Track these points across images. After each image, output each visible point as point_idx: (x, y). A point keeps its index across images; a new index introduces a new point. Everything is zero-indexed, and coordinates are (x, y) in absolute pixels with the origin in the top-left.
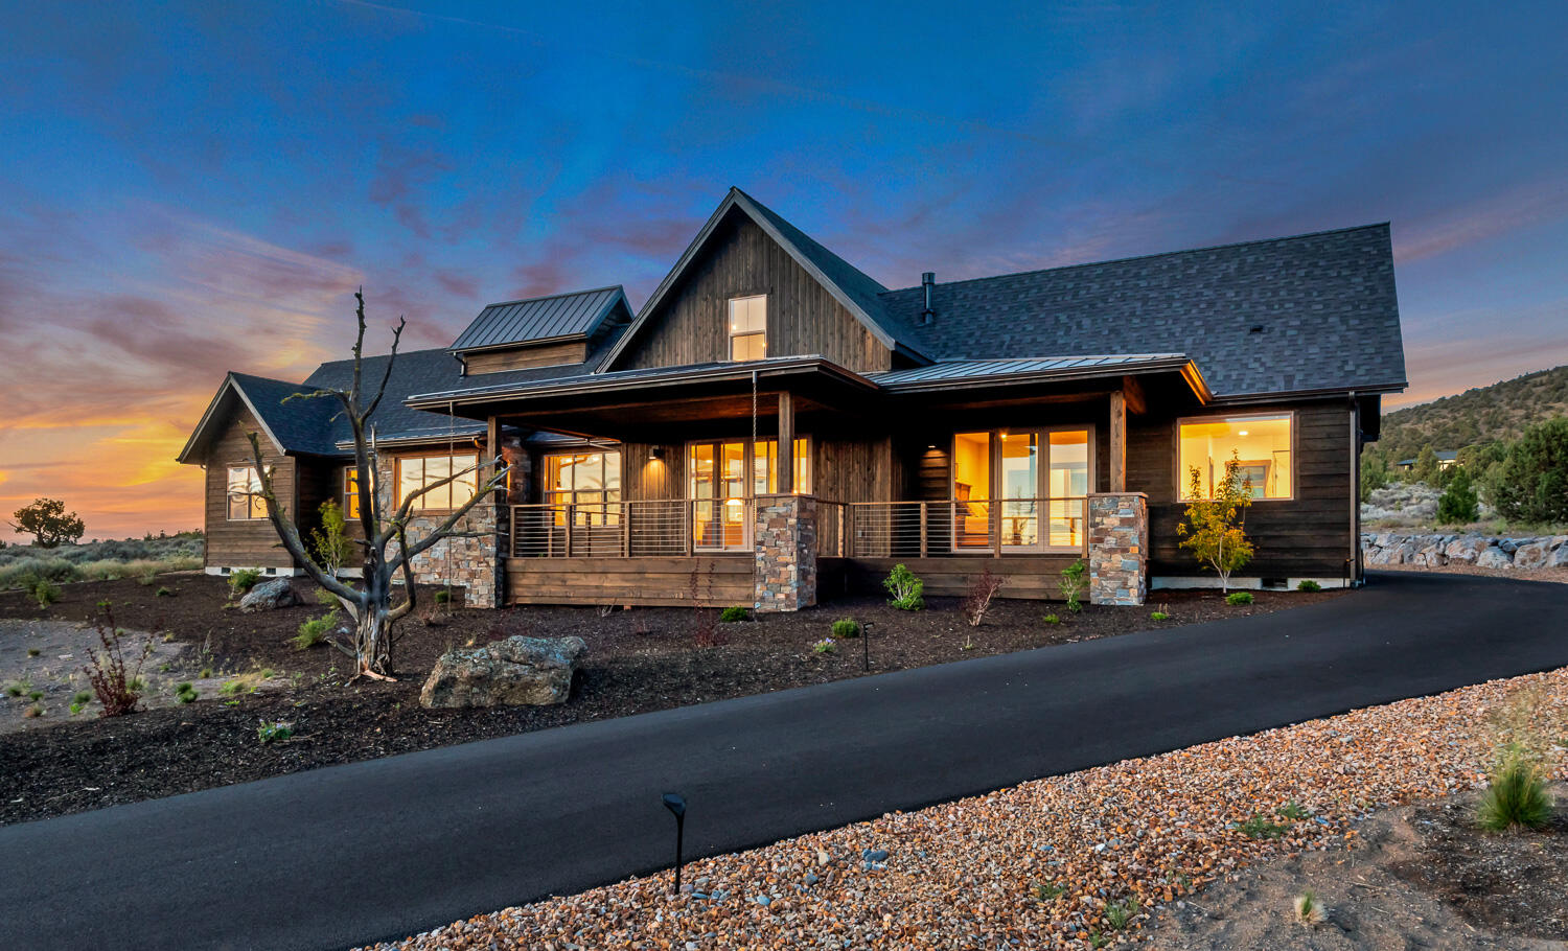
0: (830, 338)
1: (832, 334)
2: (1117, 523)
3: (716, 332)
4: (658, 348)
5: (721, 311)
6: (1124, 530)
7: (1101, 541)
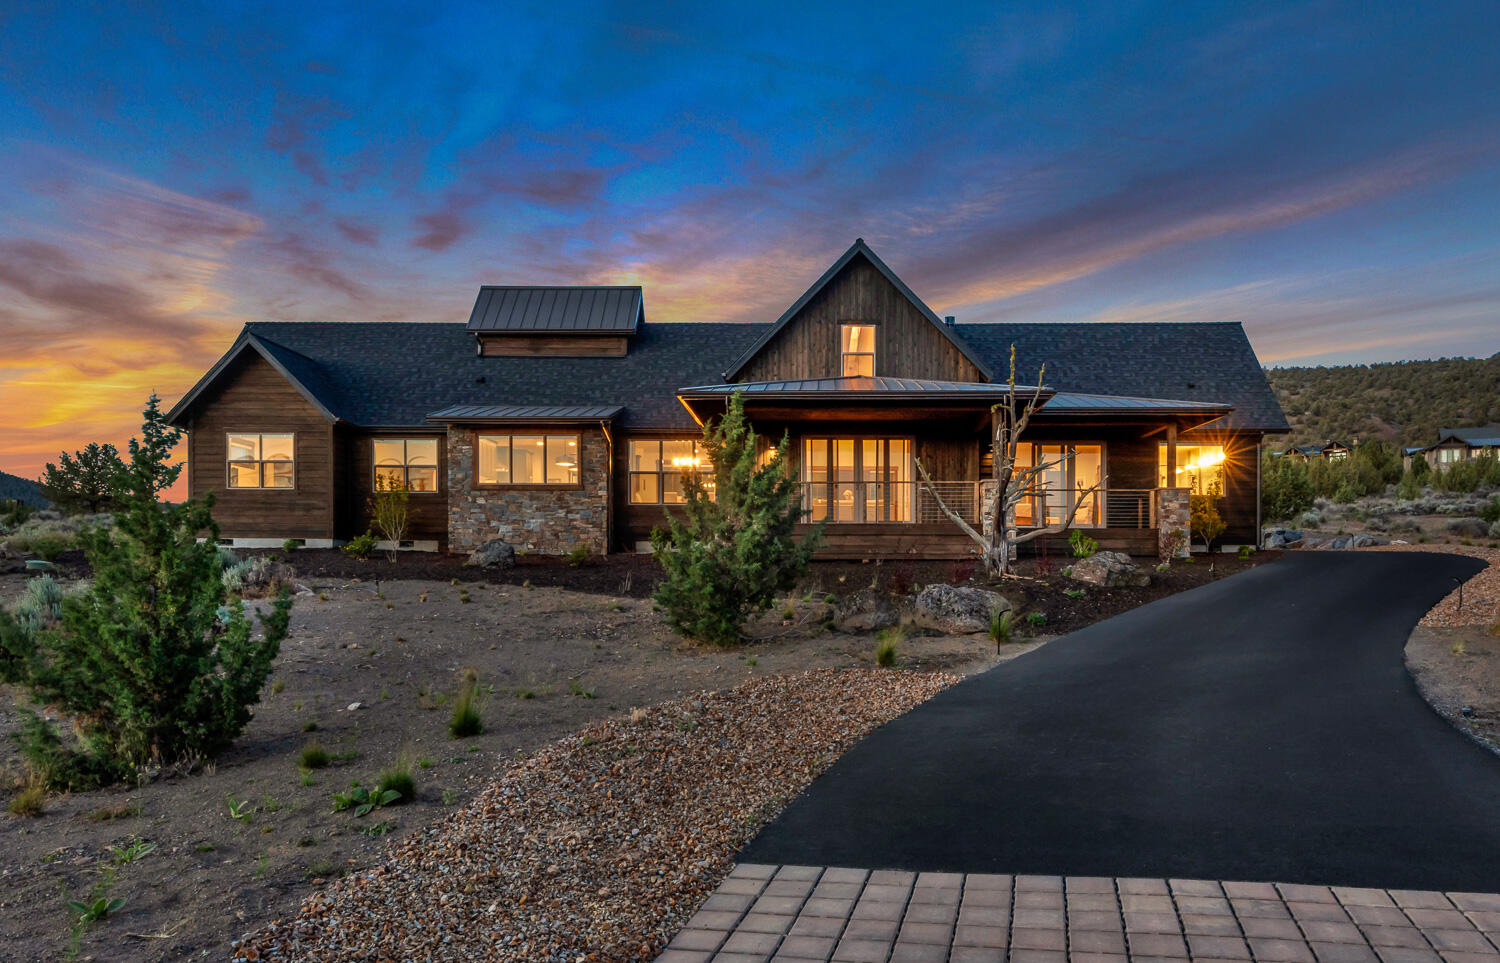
0: (929, 364)
1: (931, 362)
2: (1177, 506)
3: (829, 350)
4: (773, 357)
5: (834, 334)
6: (1181, 511)
7: (1168, 517)
